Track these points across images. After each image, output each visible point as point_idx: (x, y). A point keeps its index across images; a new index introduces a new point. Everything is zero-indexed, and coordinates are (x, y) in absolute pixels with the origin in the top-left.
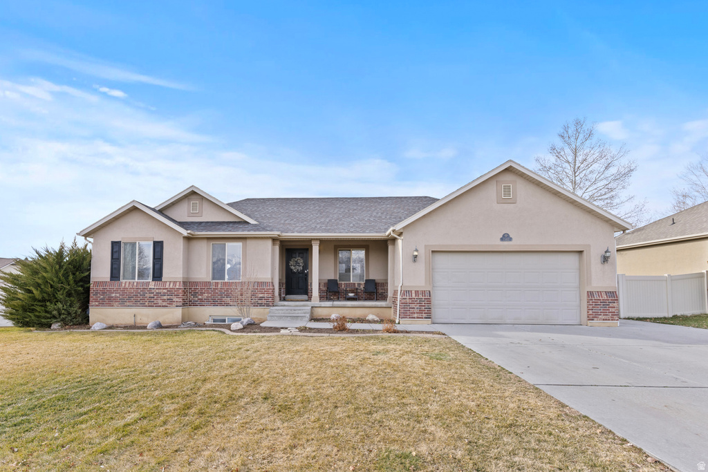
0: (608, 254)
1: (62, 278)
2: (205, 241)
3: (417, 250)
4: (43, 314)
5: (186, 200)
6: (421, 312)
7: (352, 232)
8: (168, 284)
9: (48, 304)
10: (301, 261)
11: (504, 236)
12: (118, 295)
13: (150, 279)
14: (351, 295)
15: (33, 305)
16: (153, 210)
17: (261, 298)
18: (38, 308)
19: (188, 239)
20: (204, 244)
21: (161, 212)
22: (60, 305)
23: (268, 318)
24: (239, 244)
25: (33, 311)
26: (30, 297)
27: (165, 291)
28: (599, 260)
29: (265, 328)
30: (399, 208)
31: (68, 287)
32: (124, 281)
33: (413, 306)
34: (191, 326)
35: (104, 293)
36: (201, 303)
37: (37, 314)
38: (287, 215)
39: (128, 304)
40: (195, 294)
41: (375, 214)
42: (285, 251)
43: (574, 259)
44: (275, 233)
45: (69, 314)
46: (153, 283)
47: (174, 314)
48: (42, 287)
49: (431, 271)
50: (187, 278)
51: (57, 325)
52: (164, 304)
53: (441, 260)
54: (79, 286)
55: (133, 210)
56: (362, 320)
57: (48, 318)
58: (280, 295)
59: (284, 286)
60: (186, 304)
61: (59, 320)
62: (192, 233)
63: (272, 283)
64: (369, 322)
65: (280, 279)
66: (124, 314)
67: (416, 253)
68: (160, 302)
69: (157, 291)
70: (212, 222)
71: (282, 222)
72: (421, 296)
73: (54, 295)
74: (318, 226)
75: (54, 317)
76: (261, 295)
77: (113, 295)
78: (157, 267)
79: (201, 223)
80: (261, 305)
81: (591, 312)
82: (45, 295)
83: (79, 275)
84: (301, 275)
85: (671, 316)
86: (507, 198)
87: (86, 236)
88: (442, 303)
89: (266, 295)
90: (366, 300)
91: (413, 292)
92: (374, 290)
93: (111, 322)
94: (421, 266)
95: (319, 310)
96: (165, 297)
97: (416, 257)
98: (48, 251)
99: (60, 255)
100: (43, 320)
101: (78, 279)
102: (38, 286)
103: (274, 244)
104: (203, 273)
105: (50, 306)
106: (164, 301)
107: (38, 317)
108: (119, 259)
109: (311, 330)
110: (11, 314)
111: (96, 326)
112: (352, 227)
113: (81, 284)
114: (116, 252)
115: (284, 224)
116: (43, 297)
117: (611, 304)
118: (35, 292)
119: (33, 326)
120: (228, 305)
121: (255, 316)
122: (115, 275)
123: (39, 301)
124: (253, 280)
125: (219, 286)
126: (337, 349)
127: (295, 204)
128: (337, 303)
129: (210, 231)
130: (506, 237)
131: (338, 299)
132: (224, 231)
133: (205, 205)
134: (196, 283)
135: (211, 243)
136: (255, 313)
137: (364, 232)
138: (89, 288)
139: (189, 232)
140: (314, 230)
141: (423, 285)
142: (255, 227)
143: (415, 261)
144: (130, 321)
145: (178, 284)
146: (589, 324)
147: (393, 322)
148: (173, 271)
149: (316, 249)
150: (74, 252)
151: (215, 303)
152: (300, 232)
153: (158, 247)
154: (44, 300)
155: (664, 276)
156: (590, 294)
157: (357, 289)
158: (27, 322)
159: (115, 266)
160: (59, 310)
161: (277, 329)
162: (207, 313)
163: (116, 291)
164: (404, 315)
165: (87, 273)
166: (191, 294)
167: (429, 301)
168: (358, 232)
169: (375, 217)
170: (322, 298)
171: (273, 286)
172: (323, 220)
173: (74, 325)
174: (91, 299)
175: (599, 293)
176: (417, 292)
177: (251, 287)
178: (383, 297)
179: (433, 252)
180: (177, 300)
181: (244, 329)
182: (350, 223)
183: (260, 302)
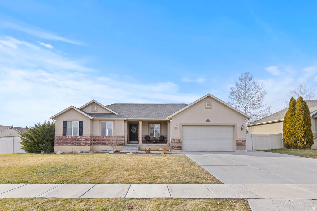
0: (242, 127)
1: (45, 135)
2: (99, 121)
3: (176, 125)
4: (38, 148)
5: (91, 106)
6: (178, 147)
7: (154, 118)
8: (85, 137)
9: (40, 144)
10: (135, 129)
11: (207, 120)
12: (66, 141)
13: (78, 135)
14: (154, 141)
15: (34, 145)
16: (78, 109)
17: (120, 142)
18: (36, 146)
19: (92, 120)
20: (98, 122)
21: (81, 110)
22: (44, 145)
23: (123, 150)
24: (112, 122)
25: (34, 147)
26: (33, 142)
27: (84, 140)
28: (240, 129)
29: (122, 152)
30: (173, 108)
31: (47, 138)
32: (68, 136)
33: (175, 145)
34: (94, 152)
35: (60, 141)
36: (97, 144)
37: (36, 148)
38: (130, 111)
39: (70, 144)
40: (95, 141)
41: (163, 111)
42: (129, 124)
43: (231, 129)
44: (125, 118)
45: (47, 148)
46: (79, 136)
47: (88, 148)
48: (38, 138)
49: (182, 133)
50: (92, 135)
51: (43, 152)
52: (83, 144)
53: (185, 129)
54: (51, 138)
55: (71, 109)
56: (157, 150)
57: (40, 149)
58: (127, 141)
59: (129, 138)
60: (92, 144)
61: (44, 150)
62: (94, 118)
63: (124, 137)
64: (160, 151)
65: (127, 135)
66: (68, 148)
67: (176, 126)
68: (82, 144)
69: (81, 140)
70: (101, 114)
71: (128, 114)
72: (178, 142)
73: (42, 141)
74: (142, 116)
75: (42, 149)
76: (120, 141)
77: (64, 141)
78: (80, 130)
79: (97, 114)
80: (120, 145)
81: (237, 147)
82: (39, 141)
83: (51, 134)
84: (135, 134)
85: (270, 149)
86: (208, 107)
87: (53, 119)
88: (186, 144)
89: (122, 141)
90: (160, 143)
91: (175, 140)
92: (163, 140)
93: (63, 151)
94: (178, 131)
95: (142, 147)
96: (84, 142)
97: (176, 127)
98: (40, 125)
99: (44, 126)
100: (38, 150)
101: (50, 135)
102: (36, 137)
103: (125, 122)
104: (98, 133)
105: (41, 145)
106: (83, 143)
107: (36, 149)
108: (66, 127)
109: (138, 153)
110: (26, 148)
111: (58, 152)
112: (154, 116)
113: (51, 137)
114: (65, 125)
115: (128, 115)
116: (38, 142)
117: (244, 145)
118: (35, 139)
119: (34, 153)
120: (107, 145)
121: (117, 149)
122: (64, 133)
123: (36, 143)
124: (117, 136)
125: (104, 138)
126: (146, 158)
127: (133, 106)
128: (149, 144)
129: (101, 117)
130: (208, 121)
131: (150, 143)
132: (106, 117)
133: (98, 107)
134: (95, 137)
135: (101, 122)
136: (118, 148)
137: (158, 118)
138: (54, 138)
139: (93, 118)
140: (140, 117)
141: (179, 137)
142: (118, 116)
143: (176, 129)
144: (71, 151)
145: (89, 137)
146: (237, 151)
147: (168, 151)
148: (87, 132)
149: (141, 124)
150: (49, 125)
151: (103, 144)
152: (135, 118)
153: (81, 123)
154: (38, 143)
155: (268, 135)
156: (237, 141)
157: (157, 139)
158: (32, 151)
159: (64, 130)
160: (44, 146)
161: (126, 153)
162: (100, 148)
163: (65, 140)
164: (172, 148)
165: (54, 133)
166: (93, 141)
167: (181, 143)
168: (156, 118)
169: (163, 112)
170: (143, 142)
171: (125, 138)
172: (143, 113)
173: (49, 152)
174: (55, 143)
175: (240, 140)
176: (177, 140)
177: (116, 138)
178: (166, 142)
179: (182, 126)
180: (88, 143)
181: (114, 153)
182: (154, 114)
183: (120, 144)
